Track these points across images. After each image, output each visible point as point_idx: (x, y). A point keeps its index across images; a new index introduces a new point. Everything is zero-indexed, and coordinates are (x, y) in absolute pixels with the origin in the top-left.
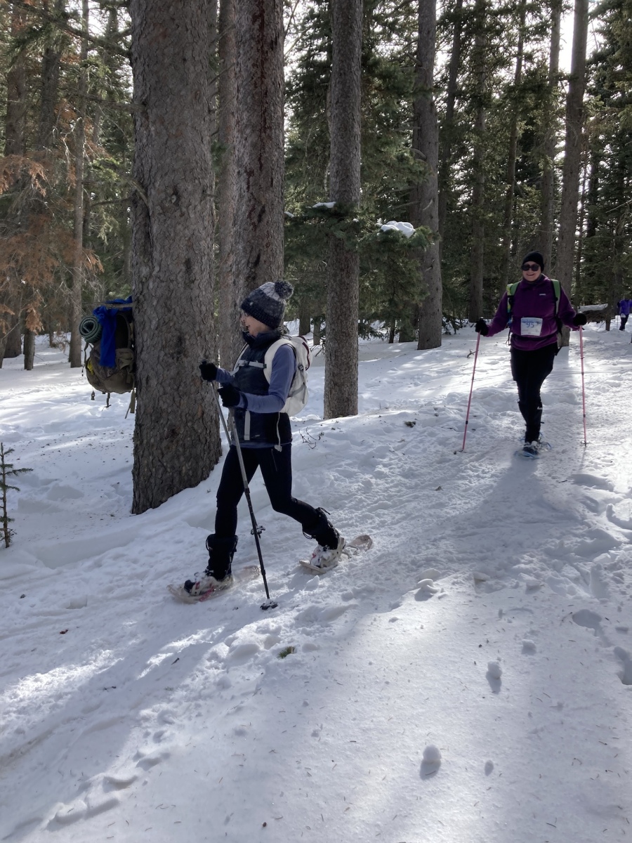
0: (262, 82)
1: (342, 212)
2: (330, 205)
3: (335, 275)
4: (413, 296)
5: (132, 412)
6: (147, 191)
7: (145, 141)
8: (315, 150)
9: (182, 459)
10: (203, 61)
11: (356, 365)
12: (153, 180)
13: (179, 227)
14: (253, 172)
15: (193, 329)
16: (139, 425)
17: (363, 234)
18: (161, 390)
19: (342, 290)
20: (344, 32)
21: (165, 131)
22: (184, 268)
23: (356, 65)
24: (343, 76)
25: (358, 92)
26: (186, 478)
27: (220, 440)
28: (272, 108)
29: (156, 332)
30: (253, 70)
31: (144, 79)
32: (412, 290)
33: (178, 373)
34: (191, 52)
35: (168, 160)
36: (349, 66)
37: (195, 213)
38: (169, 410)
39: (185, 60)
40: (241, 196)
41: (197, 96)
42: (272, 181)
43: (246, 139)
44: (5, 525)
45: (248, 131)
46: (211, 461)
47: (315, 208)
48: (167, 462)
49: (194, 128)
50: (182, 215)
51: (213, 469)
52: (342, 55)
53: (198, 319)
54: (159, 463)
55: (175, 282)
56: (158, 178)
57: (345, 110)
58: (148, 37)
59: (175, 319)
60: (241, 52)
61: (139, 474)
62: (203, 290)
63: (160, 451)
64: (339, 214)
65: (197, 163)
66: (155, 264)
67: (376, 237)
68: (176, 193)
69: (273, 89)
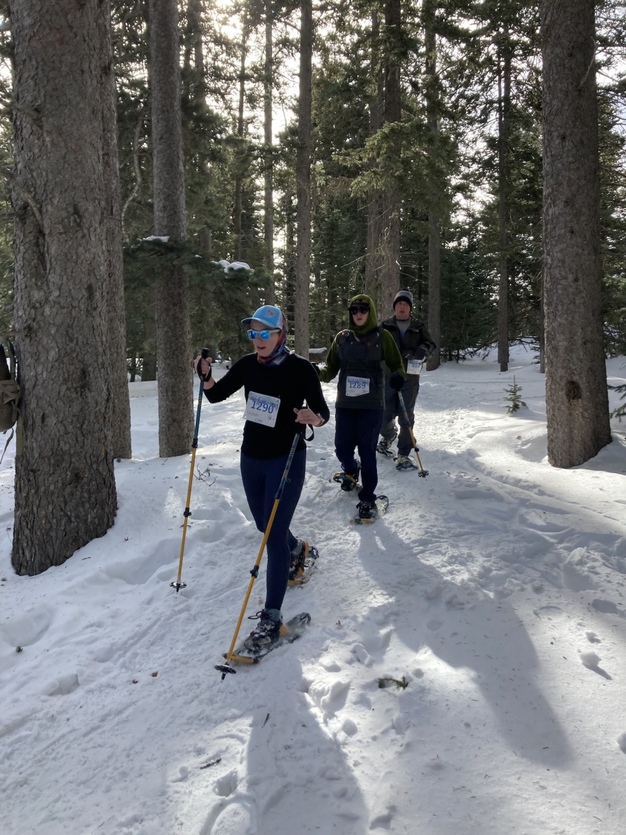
1: (179, 247)
9: (87, 506)
10: (98, 76)
12: (50, 196)
13: (81, 249)
15: (96, 361)
18: (62, 429)
19: (175, 325)
21: (63, 144)
22: (86, 295)
26: (92, 528)
29: (57, 364)
31: (36, 84)
33: (81, 410)
34: (87, 65)
35: (67, 176)
37: (95, 235)
38: (72, 452)
39: (82, 71)
47: (148, 242)
48: (71, 511)
49: (92, 145)
50: (84, 236)
51: (115, 515)
53: (101, 350)
54: (62, 513)
55: (77, 309)
56: (57, 194)
58: (43, 41)
59: (78, 349)
62: (103, 318)
63: (62, 499)
64: (174, 249)
66: (53, 288)
68: (76, 212)
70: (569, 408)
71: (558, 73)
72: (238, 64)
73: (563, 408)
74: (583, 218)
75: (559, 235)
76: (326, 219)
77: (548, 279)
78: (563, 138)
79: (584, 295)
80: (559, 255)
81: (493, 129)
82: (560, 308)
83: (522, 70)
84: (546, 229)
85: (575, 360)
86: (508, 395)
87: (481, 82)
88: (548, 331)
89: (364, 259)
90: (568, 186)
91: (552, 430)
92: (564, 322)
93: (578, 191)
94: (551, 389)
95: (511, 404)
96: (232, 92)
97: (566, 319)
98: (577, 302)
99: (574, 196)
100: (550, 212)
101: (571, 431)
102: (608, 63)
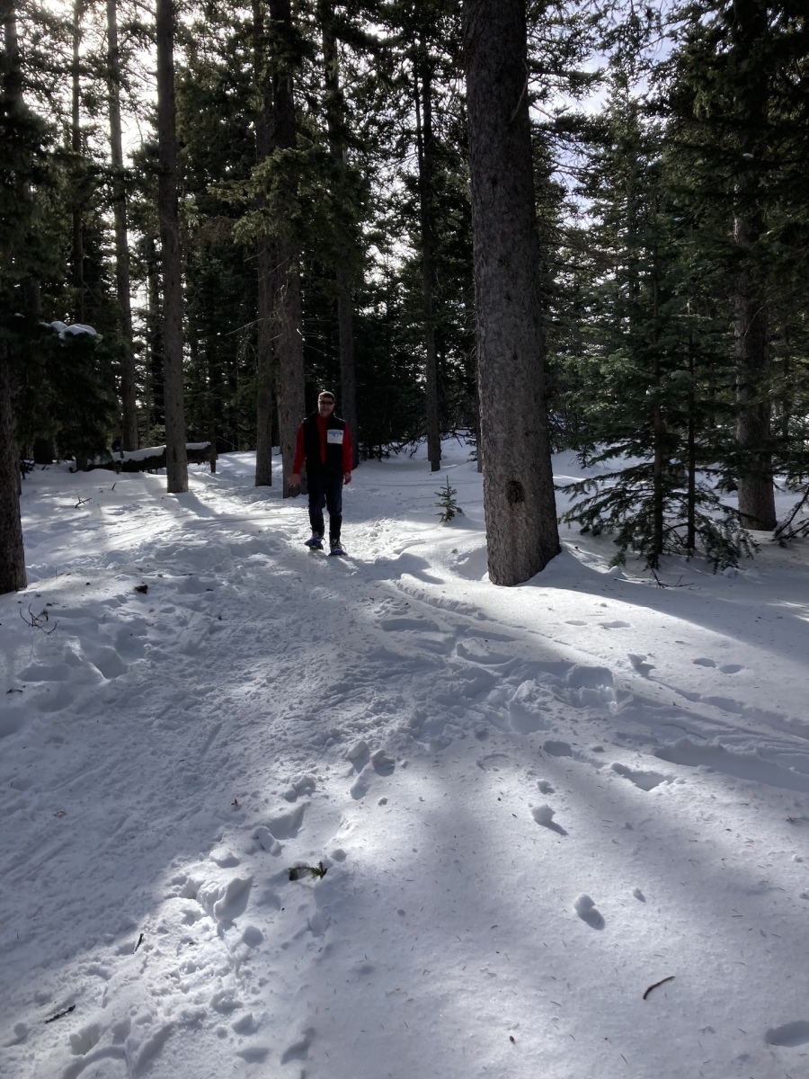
70: (511, 514)
71: (485, 101)
72: (69, 51)
73: (504, 513)
74: (520, 282)
75: (494, 301)
76: (203, 272)
77: (483, 356)
78: (494, 182)
79: (524, 375)
80: (494, 326)
81: (411, 166)
82: (497, 391)
83: (444, 96)
84: (478, 294)
85: (516, 454)
86: (441, 500)
87: (396, 105)
88: (484, 421)
89: (256, 326)
90: (502, 241)
91: (492, 541)
92: (502, 408)
93: (514, 248)
94: (489, 490)
95: (444, 510)
96: (61, 89)
97: (505, 406)
98: (517, 384)
99: (509, 253)
100: (483, 272)
101: (514, 541)
102: (543, 95)
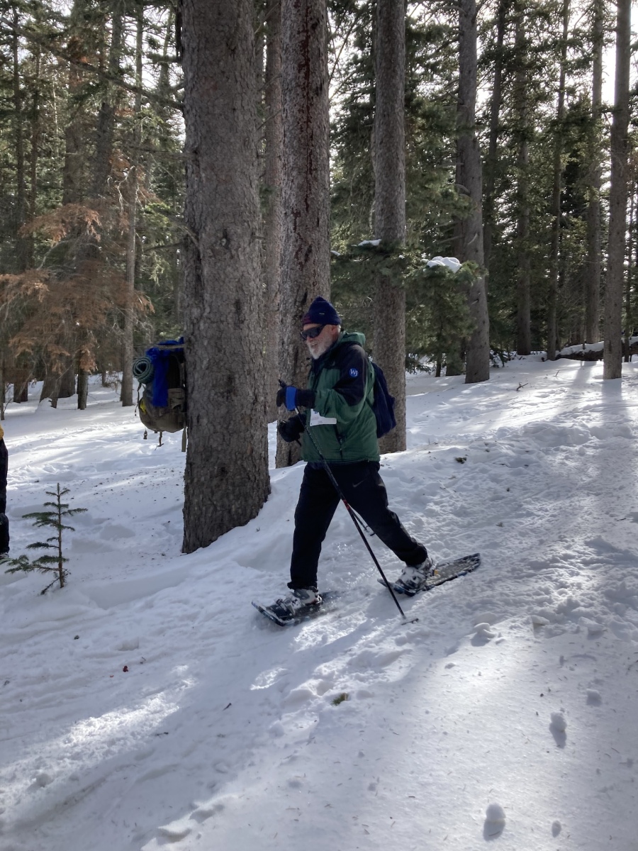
0: (308, 126)
1: (388, 249)
2: (375, 242)
3: (381, 311)
4: (461, 330)
5: (184, 450)
6: (197, 233)
7: (196, 187)
8: (360, 189)
9: (231, 497)
10: (252, 110)
11: (404, 400)
12: (204, 224)
13: (229, 269)
14: (300, 213)
15: (243, 368)
16: (190, 464)
17: (409, 270)
18: (212, 428)
19: (388, 326)
20: (387, 75)
21: (215, 177)
22: (233, 309)
23: (399, 107)
24: (387, 118)
25: (402, 132)
26: (235, 517)
27: (269, 477)
28: (318, 151)
29: (207, 372)
30: (299, 115)
31: (195, 130)
32: (460, 324)
33: (228, 412)
34: (239, 102)
35: (218, 205)
36: (393, 108)
37: (245, 255)
38: (219, 449)
39: (234, 109)
40: (288, 237)
41: (246, 143)
42: (318, 221)
43: (292, 181)
44: (60, 565)
45: (294, 173)
46: (260, 499)
47: (361, 246)
48: (216, 500)
49: (243, 173)
50: (232, 257)
51: (262, 507)
52: (386, 97)
53: (248, 358)
54: (209, 502)
55: (225, 323)
56: (209, 222)
57: (389, 150)
58: (200, 91)
59: (225, 359)
60: (288, 99)
61: (189, 514)
62: (253, 331)
63: (210, 490)
64: (385, 251)
65: (246, 206)
66: (206, 306)
67: (422, 273)
68: (226, 236)
69: (318, 132)
